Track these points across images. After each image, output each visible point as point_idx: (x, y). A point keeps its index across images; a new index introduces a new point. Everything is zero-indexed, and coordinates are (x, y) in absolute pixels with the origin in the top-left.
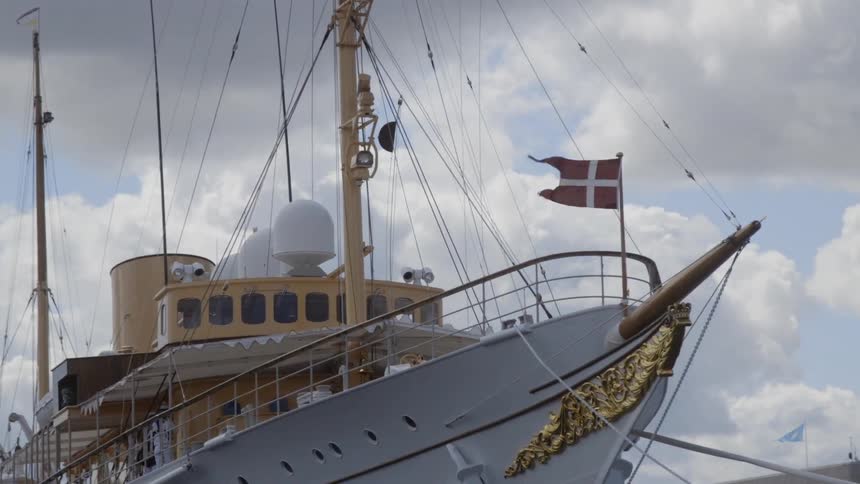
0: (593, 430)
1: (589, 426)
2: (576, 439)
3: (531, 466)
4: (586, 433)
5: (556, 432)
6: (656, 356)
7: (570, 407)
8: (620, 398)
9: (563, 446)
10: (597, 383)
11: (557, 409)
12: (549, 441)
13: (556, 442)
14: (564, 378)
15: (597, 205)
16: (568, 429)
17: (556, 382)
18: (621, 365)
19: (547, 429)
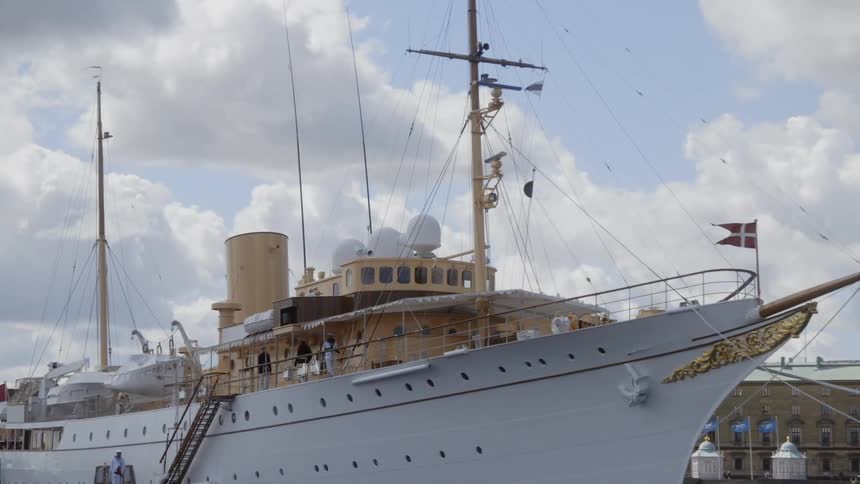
0: (733, 362)
1: (731, 360)
2: (719, 366)
3: (683, 378)
4: (727, 363)
5: (705, 362)
6: (791, 327)
7: (719, 349)
8: (757, 347)
9: (708, 369)
10: (742, 339)
11: (710, 349)
12: (699, 366)
13: (705, 366)
14: (723, 333)
15: (746, 247)
16: (715, 360)
17: (717, 335)
18: (763, 330)
19: (698, 359)
